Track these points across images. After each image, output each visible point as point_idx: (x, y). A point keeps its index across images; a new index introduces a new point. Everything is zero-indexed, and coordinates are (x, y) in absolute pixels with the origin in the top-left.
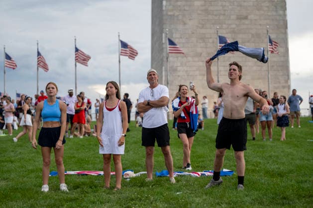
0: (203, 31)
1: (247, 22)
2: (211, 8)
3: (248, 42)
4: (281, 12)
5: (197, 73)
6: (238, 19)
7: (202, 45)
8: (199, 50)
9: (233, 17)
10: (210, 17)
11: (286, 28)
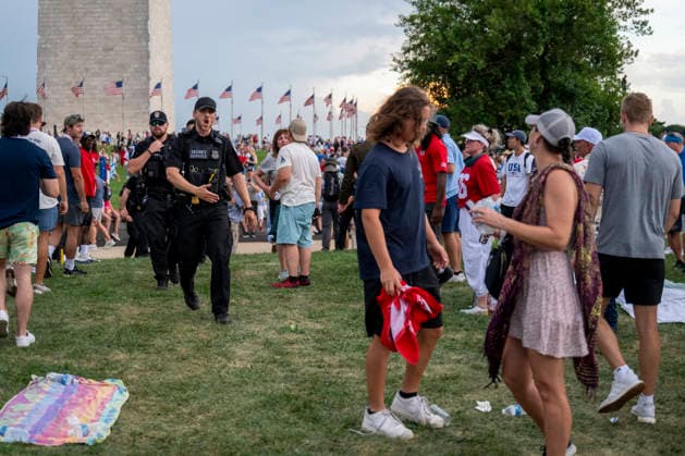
0: (73, 61)
1: (112, 53)
2: (80, 41)
3: (114, 71)
4: (144, 44)
5: (66, 100)
6: (104, 50)
7: (72, 74)
8: (68, 80)
9: (100, 49)
10: (79, 49)
11: (148, 57)
